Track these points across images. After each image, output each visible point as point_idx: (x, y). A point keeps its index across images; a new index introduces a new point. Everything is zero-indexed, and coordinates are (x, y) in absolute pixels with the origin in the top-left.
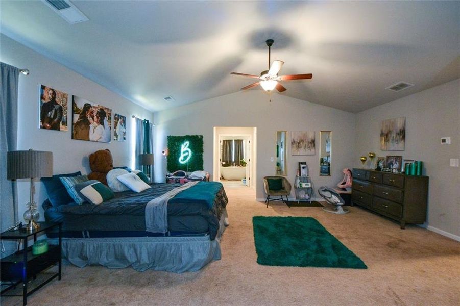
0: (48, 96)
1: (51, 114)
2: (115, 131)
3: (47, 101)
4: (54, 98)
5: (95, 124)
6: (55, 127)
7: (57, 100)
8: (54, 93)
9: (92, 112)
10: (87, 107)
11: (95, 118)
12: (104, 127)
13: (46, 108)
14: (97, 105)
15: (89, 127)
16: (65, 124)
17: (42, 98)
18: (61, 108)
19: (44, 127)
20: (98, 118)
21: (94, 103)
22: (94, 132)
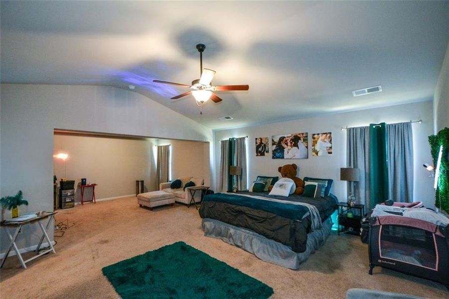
0: (259, 141)
1: (260, 149)
2: (314, 148)
3: (258, 144)
4: (261, 142)
5: (289, 147)
6: (262, 154)
7: (263, 142)
8: (261, 139)
9: (286, 141)
10: (282, 139)
11: (289, 144)
12: (298, 148)
13: (258, 147)
14: (290, 135)
15: (284, 151)
16: (268, 152)
17: (256, 143)
18: (265, 145)
19: (257, 155)
20: (291, 143)
21: (287, 134)
22: (288, 153)
